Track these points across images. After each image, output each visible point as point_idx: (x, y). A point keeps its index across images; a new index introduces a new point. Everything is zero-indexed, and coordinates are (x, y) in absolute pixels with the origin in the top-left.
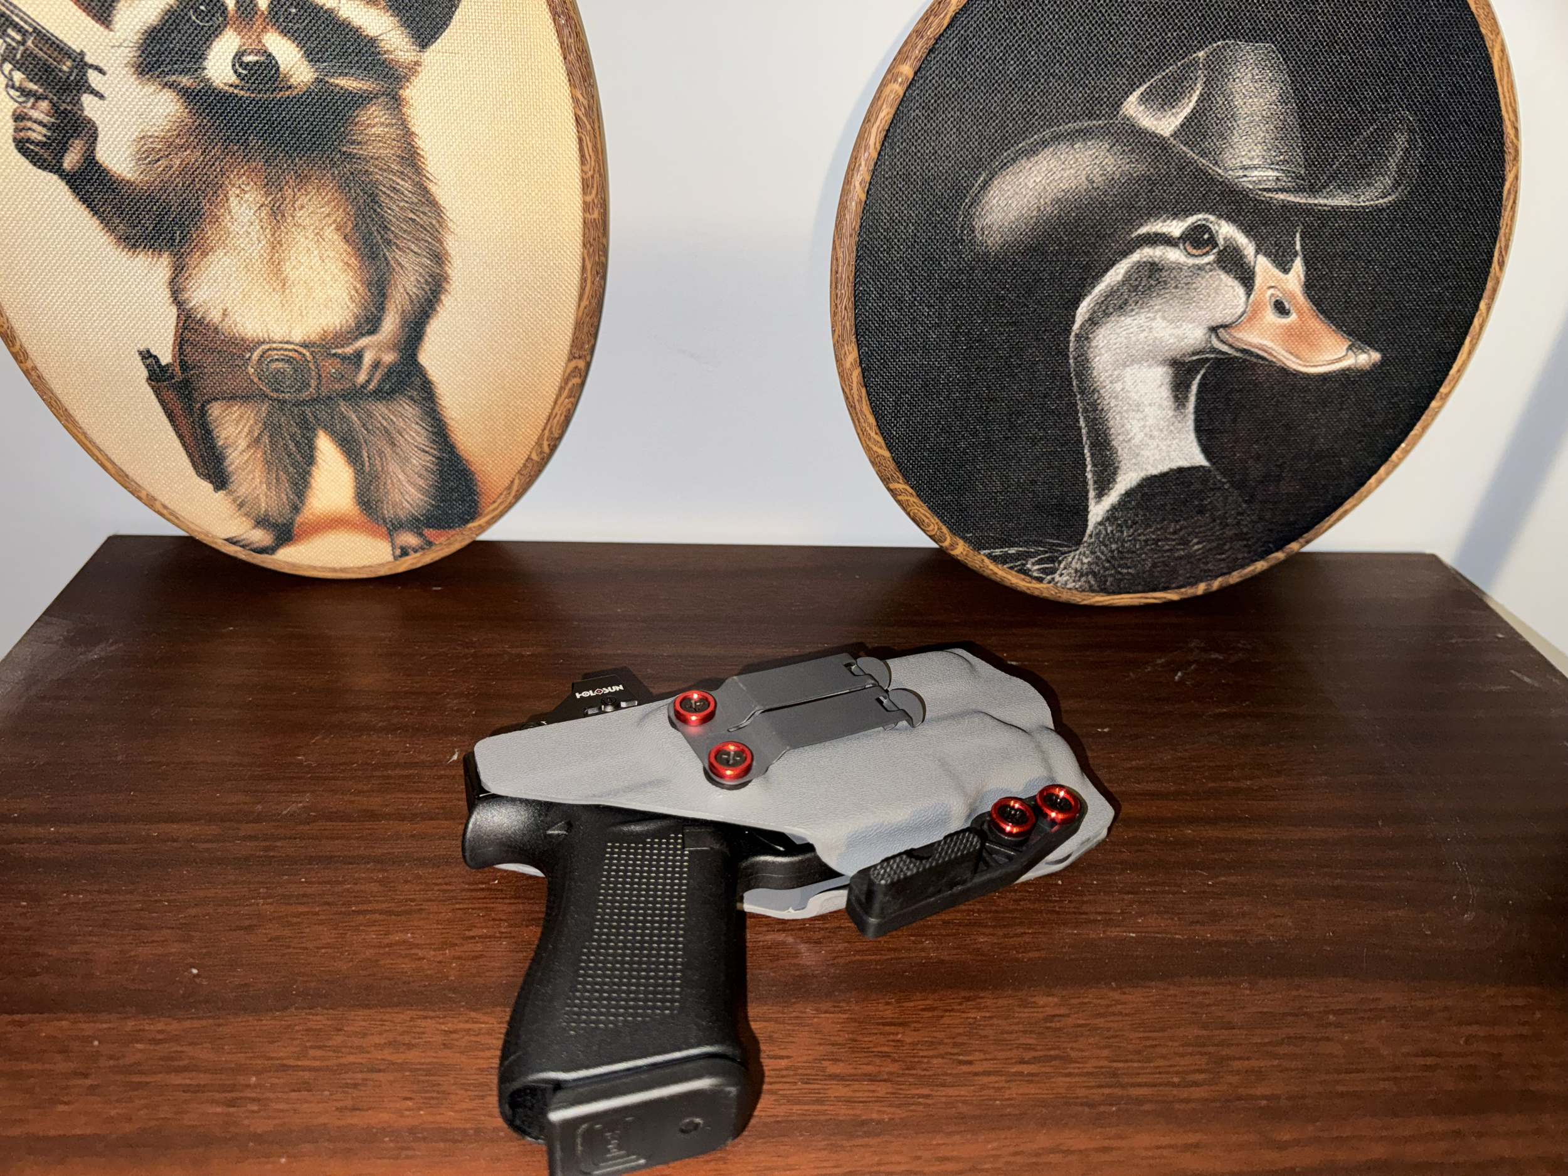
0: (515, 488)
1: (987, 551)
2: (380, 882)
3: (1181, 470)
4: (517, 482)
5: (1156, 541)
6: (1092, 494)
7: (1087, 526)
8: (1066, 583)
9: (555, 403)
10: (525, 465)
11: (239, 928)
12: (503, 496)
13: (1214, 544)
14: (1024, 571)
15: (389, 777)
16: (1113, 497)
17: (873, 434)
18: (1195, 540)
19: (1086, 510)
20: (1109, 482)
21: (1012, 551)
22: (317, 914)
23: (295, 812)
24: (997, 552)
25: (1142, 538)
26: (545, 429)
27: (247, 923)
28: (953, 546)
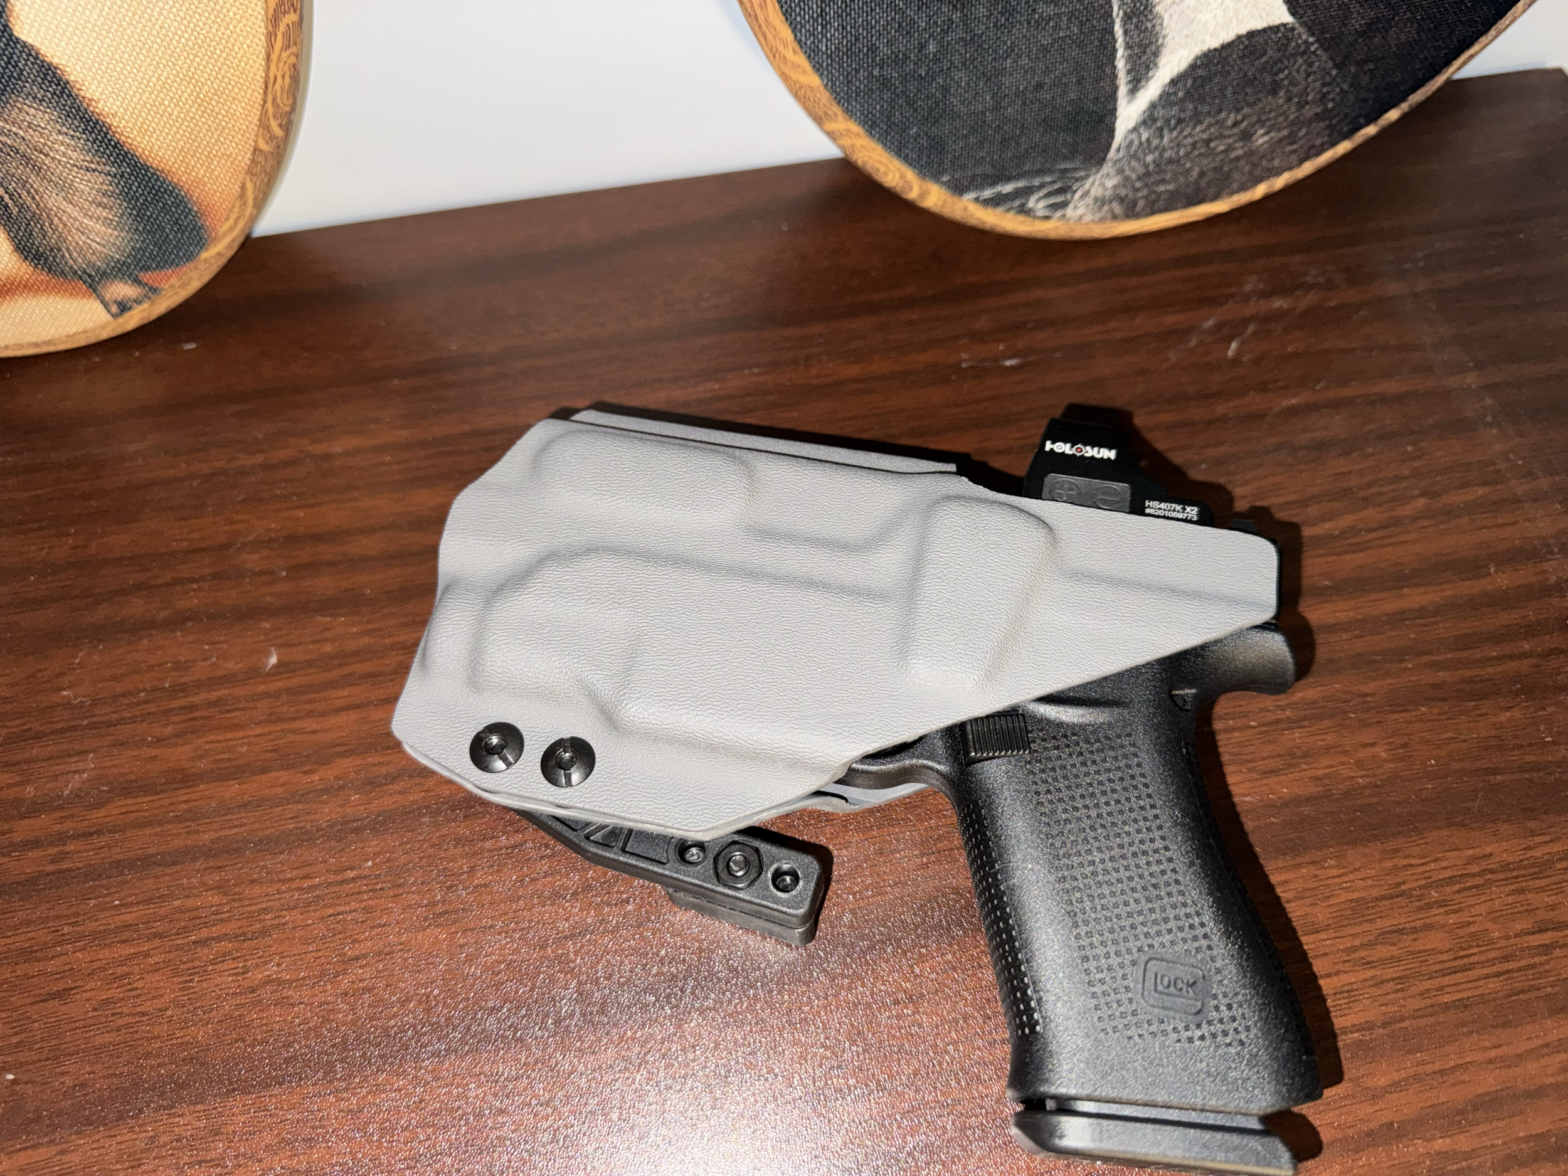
0: (250, 195)
1: (971, 195)
2: (218, 888)
3: (1251, 34)
4: (249, 186)
5: (1207, 142)
6: (1123, 90)
7: (1112, 137)
8: (1081, 218)
9: (268, 58)
10: (253, 161)
11: (53, 996)
12: (236, 210)
13: (1285, 133)
14: (1023, 210)
15: (192, 708)
16: (1152, 90)
17: (790, 55)
18: (1261, 132)
19: (1113, 112)
20: (1148, 68)
21: (1008, 188)
22: (146, 955)
23: (80, 789)
24: (988, 193)
25: (1190, 140)
26: (265, 102)
27: (60, 986)
28: (924, 194)
